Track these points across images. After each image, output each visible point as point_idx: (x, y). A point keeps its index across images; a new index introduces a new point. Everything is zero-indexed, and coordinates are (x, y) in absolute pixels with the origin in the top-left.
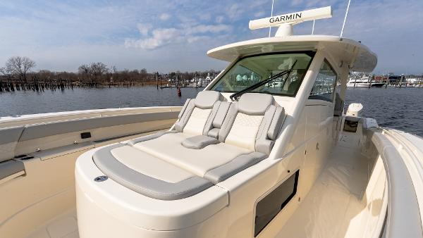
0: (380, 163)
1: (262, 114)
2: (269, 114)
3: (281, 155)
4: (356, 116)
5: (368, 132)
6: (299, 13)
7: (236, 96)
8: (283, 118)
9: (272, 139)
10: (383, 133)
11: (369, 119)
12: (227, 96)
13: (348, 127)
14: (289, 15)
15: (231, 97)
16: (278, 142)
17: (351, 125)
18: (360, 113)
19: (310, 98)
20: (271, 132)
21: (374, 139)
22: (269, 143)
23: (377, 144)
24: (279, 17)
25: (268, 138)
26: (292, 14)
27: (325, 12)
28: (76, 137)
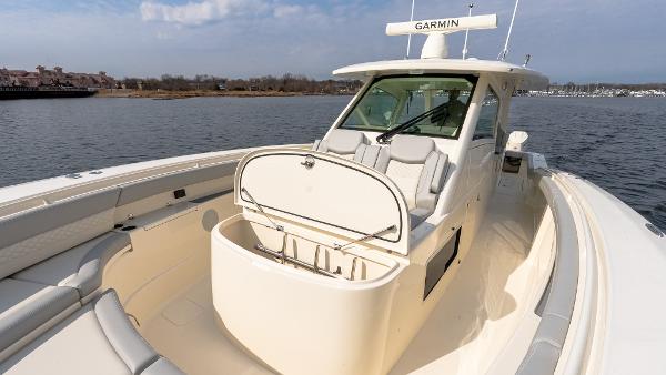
0: (548, 215)
1: (423, 162)
2: (431, 163)
3: (448, 210)
4: (518, 150)
5: (534, 175)
6: (455, 20)
7: (386, 137)
8: (448, 167)
9: (436, 192)
10: (553, 178)
11: (535, 155)
12: (372, 136)
13: (508, 166)
14: (442, 21)
15: (378, 139)
16: (444, 196)
17: (513, 162)
18: (523, 145)
19: (474, 138)
20: (436, 185)
21: (541, 185)
22: (433, 197)
23: (545, 192)
24: (429, 22)
25: (432, 192)
26: (447, 20)
27: (488, 21)
28: (167, 197)
